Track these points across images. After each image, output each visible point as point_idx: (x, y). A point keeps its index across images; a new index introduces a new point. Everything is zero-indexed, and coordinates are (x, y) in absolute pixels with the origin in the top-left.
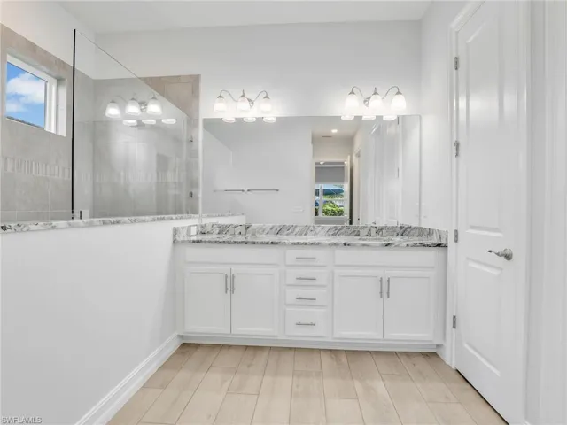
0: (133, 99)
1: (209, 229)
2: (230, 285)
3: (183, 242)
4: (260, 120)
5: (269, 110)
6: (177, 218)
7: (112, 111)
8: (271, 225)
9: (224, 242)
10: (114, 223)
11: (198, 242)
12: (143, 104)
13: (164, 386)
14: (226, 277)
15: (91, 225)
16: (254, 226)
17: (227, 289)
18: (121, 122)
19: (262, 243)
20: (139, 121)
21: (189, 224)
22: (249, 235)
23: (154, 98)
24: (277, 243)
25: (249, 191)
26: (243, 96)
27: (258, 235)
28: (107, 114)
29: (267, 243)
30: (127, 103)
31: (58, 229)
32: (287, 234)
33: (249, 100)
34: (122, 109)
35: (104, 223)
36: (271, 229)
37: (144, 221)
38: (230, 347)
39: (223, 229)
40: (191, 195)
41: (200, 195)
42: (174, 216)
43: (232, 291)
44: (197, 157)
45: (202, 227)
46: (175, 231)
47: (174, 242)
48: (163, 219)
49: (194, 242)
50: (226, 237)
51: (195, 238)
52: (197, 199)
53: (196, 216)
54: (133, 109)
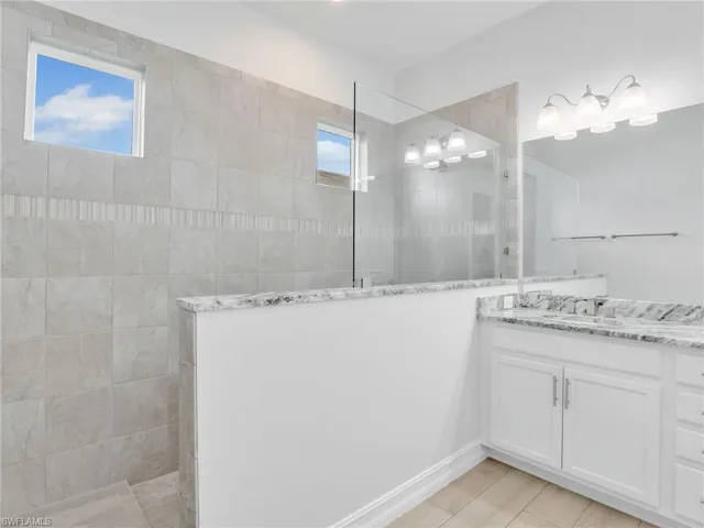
0: (433, 137)
1: (532, 300)
2: (561, 394)
3: (489, 318)
4: (623, 125)
5: (640, 106)
6: (482, 285)
7: (412, 156)
8: (650, 302)
9: (552, 326)
10: (396, 293)
11: (512, 321)
12: (443, 140)
13: (453, 512)
14: (555, 380)
15: (370, 295)
16: (612, 302)
17: (556, 399)
18: (422, 166)
19: (623, 336)
20: (441, 162)
21: (501, 293)
22: (601, 317)
23: (456, 130)
24: (656, 340)
25: (614, 237)
26: (588, 94)
27: (619, 318)
28: (406, 161)
29: (634, 337)
30: (425, 143)
31: (336, 300)
32: (686, 323)
33: (600, 98)
34: (421, 151)
35: (385, 293)
36: (649, 309)
37: (435, 290)
38: (561, 490)
39: (555, 304)
40: (507, 251)
41: (520, 252)
42: (478, 282)
43: (566, 403)
44: (515, 198)
45: (522, 297)
46: (479, 303)
47: (477, 317)
48: (461, 287)
49: (505, 320)
50: (559, 318)
51: (509, 315)
52: (516, 257)
53: (513, 280)
54: (433, 149)
